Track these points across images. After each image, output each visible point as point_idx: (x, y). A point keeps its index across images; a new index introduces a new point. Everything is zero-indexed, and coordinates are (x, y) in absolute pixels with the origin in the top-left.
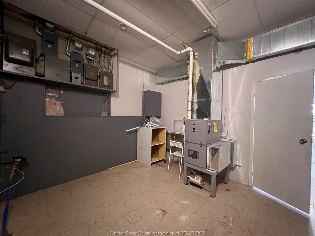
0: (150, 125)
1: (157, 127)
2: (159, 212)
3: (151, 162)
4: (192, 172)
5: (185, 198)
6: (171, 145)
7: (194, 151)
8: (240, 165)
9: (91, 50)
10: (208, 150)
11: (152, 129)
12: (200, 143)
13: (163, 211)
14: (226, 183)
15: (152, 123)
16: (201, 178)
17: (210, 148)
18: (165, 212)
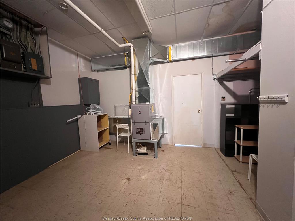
0: (92, 113)
1: (100, 113)
2: (124, 181)
3: (99, 147)
4: (140, 145)
5: (139, 164)
6: (118, 128)
7: (141, 129)
8: (167, 133)
9: (6, 21)
10: (151, 126)
11: (97, 116)
12: (145, 122)
13: (127, 179)
14: (160, 147)
15: (93, 110)
16: (146, 148)
17: (152, 124)
18: (130, 179)
